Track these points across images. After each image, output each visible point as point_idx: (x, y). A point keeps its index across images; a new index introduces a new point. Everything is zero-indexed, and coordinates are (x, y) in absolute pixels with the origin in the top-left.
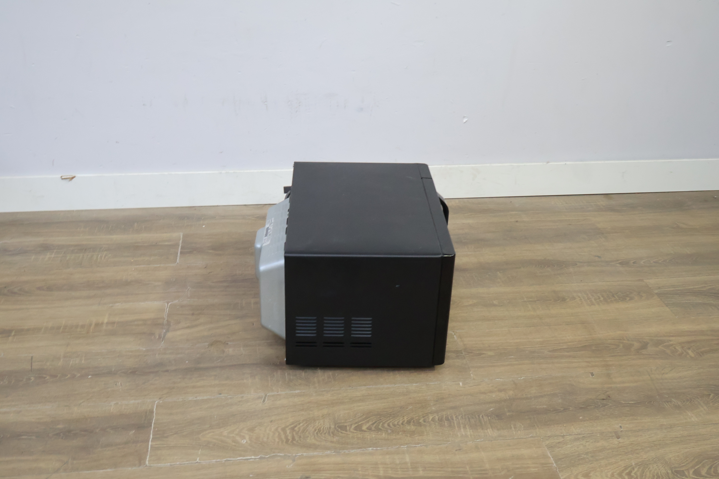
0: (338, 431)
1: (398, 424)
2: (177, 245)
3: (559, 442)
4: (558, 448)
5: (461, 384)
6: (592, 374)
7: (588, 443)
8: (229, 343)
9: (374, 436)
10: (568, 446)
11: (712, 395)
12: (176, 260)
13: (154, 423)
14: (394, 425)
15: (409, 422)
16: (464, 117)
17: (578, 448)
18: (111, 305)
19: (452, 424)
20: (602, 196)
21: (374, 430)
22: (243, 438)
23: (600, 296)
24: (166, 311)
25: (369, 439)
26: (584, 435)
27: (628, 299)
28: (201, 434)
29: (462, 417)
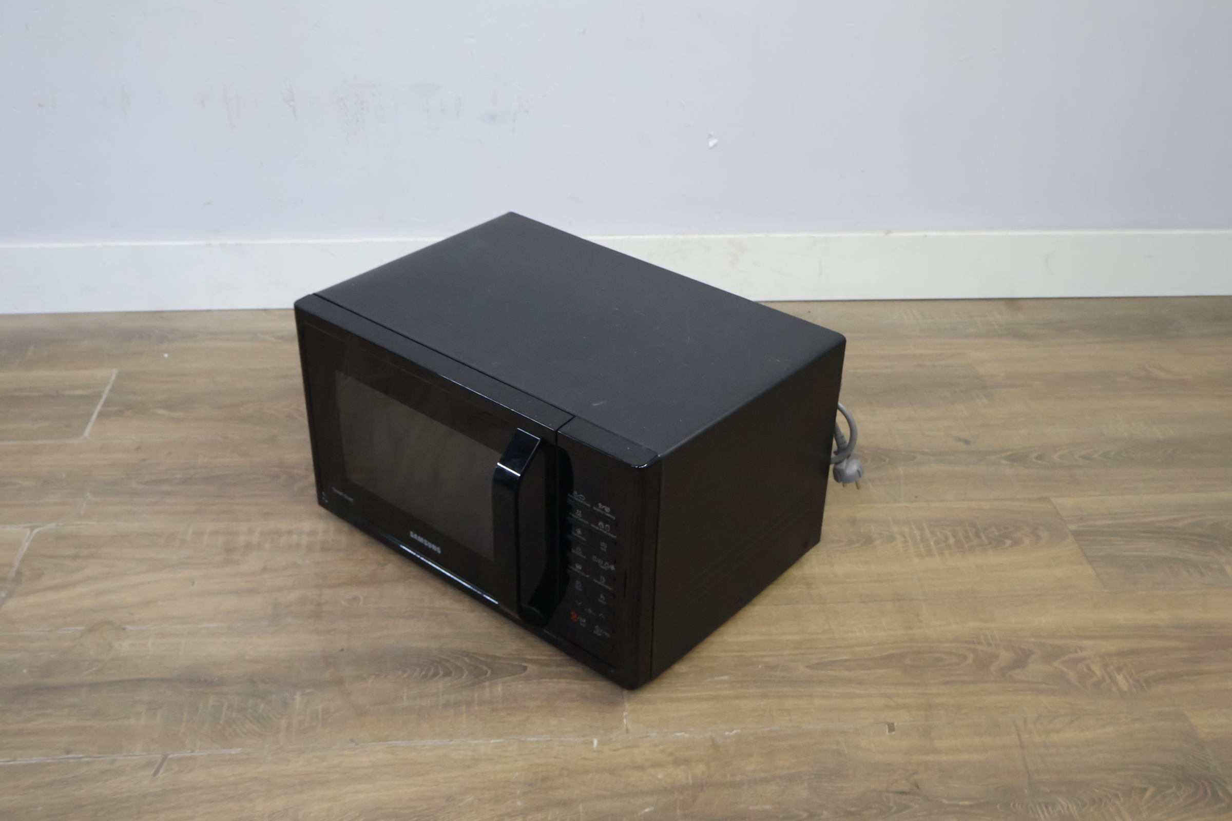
2: (98, 396)
5: (595, 742)
6: (892, 728)
8: (129, 627)
11: (1151, 790)
12: (83, 431)
16: (710, 136)
20: (1002, 303)
23: (950, 534)
24: (21, 549)
27: (1008, 542)
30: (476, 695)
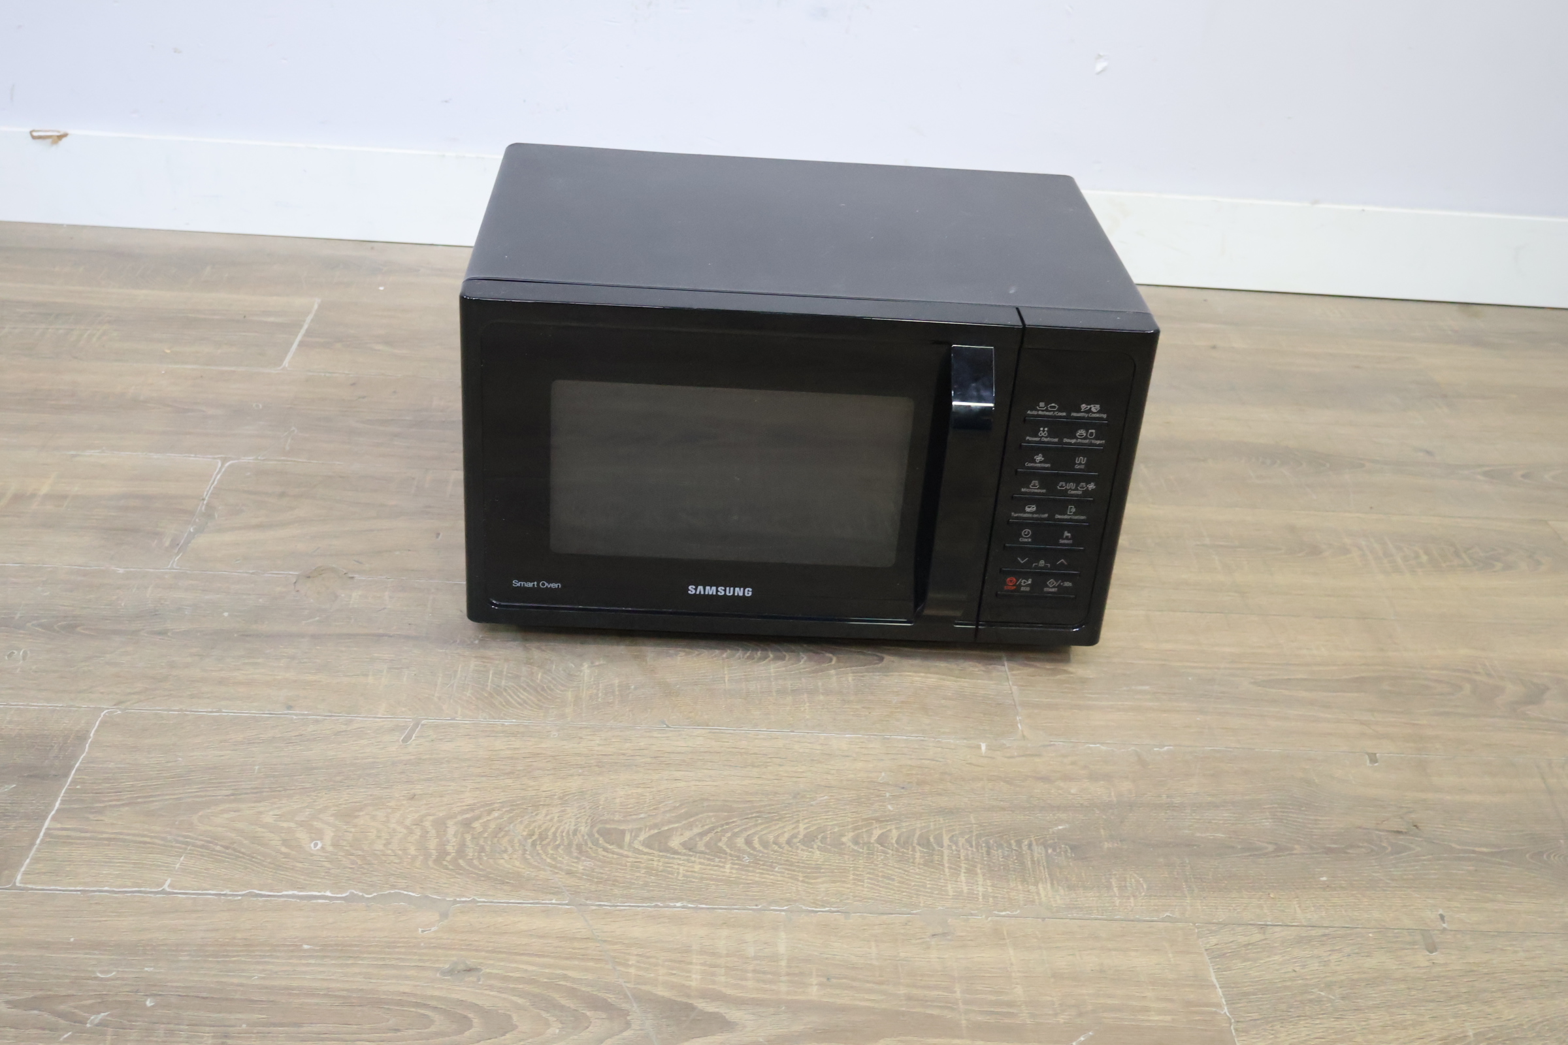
0: (595, 843)
1: (775, 843)
2: (296, 325)
3: (1249, 944)
4: (1244, 961)
5: (983, 746)
6: (1373, 759)
7: (1335, 957)
8: (358, 577)
9: (697, 868)
10: (1276, 958)
12: (282, 361)
13: (76, 771)
14: (765, 844)
15: (809, 840)
16: (1100, 57)
17: (1304, 966)
18: (73, 452)
19: (936, 858)
20: (1455, 307)
21: (702, 852)
22: (318, 835)
23: (1421, 551)
24: (211, 482)
25: (680, 877)
26: (1327, 931)
27: (1499, 565)
28: (200, 814)
29: (969, 841)
30: (820, 684)
